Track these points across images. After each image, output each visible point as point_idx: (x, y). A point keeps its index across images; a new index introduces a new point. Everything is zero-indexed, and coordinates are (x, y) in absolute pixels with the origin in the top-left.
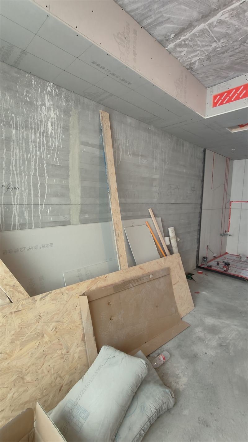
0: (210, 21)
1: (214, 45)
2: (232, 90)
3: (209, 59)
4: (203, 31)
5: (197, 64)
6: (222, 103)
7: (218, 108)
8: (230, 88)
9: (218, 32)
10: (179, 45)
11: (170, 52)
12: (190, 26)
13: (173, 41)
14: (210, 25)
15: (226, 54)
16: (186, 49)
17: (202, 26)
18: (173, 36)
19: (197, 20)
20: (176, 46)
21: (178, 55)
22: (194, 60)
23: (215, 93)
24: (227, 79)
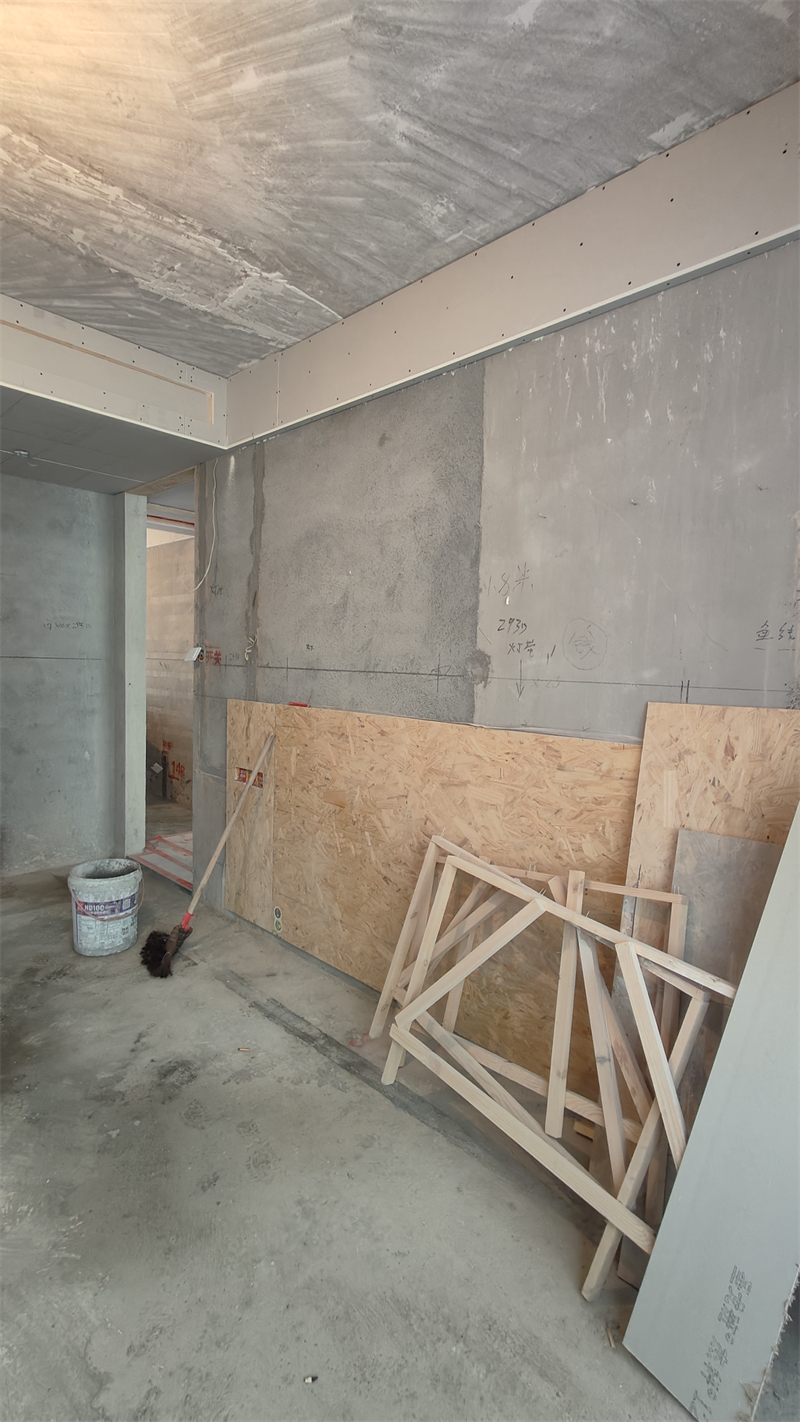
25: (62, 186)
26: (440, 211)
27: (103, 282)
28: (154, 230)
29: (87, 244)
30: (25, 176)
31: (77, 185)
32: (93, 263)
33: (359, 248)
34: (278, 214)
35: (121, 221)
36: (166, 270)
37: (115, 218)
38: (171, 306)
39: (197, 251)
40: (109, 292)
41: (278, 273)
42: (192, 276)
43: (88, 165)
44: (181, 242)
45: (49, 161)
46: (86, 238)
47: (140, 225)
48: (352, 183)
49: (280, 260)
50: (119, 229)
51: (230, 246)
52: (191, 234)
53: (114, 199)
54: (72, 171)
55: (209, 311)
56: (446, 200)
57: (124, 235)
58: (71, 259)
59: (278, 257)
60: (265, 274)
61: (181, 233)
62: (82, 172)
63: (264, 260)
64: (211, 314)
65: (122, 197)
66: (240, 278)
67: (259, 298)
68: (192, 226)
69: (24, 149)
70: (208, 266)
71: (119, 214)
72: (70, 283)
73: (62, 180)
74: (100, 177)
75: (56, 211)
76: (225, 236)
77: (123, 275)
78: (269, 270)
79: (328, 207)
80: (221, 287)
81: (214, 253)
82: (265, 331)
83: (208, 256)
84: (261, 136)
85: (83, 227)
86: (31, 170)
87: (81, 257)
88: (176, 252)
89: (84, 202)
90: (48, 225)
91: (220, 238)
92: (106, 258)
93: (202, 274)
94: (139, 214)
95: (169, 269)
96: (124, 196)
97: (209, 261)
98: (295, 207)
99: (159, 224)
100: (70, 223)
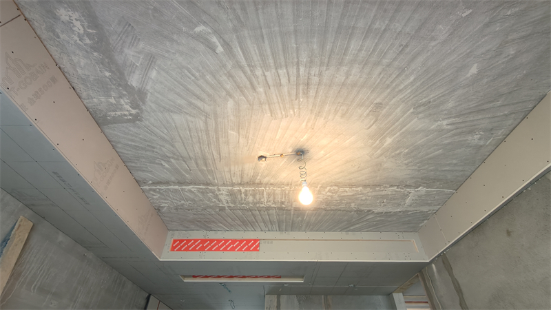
0: (183, 187)
1: (183, 202)
2: (191, 240)
3: (176, 209)
4: (176, 190)
5: (165, 208)
6: (179, 250)
7: (175, 253)
8: (190, 238)
9: (187, 196)
10: (154, 190)
11: (143, 191)
12: (167, 183)
13: (149, 185)
14: (182, 189)
15: (190, 211)
16: (159, 195)
17: (177, 187)
18: (150, 182)
19: (173, 182)
20: (151, 190)
21: (150, 196)
22: (163, 205)
23: (176, 238)
24: (188, 229)
25: (346, 194)
26: (477, 137)
28: (374, 194)
29: (356, 207)
30: (336, 196)
31: (349, 192)
32: (359, 212)
34: (413, 170)
35: (364, 196)
36: (382, 204)
37: (361, 196)
38: (387, 214)
39: (390, 193)
41: (421, 187)
42: (391, 201)
43: (351, 185)
44: (384, 193)
45: (341, 190)
46: (355, 205)
47: (369, 194)
48: (436, 147)
50: (364, 198)
51: (400, 186)
52: (386, 189)
53: (360, 191)
54: (347, 189)
55: (401, 210)
56: (477, 132)
57: (366, 199)
58: (353, 213)
59: (419, 182)
60: (416, 190)
61: (383, 190)
62: (350, 188)
63: (414, 185)
66: (408, 195)
67: (417, 198)
69: (334, 190)
70: (395, 196)
71: (363, 194)
72: (354, 220)
74: (355, 187)
76: (397, 184)
77: (369, 211)
78: (417, 188)
79: (430, 158)
80: (402, 201)
81: (396, 191)
82: (425, 209)
83: (394, 193)
84: (398, 152)
86: (337, 194)
87: (355, 211)
88: (383, 197)
89: (353, 195)
90: (344, 206)
91: (396, 186)
92: (362, 208)
93: (394, 199)
94: (368, 191)
96: (363, 188)
98: (418, 165)
99: (375, 191)
100: (350, 203)
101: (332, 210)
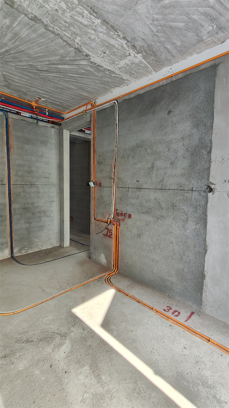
25: (80, 19)
26: (210, 28)
27: (79, 58)
28: (105, 38)
29: (79, 43)
32: (78, 51)
33: (173, 44)
34: (152, 30)
35: (95, 34)
36: (102, 53)
37: (93, 32)
38: (98, 68)
39: (117, 46)
40: (79, 62)
41: (141, 55)
42: (111, 56)
44: (113, 42)
45: (79, 8)
46: (80, 40)
47: (101, 35)
48: (184, 17)
49: (144, 49)
50: (93, 37)
51: (129, 44)
52: (117, 39)
53: (96, 25)
55: (110, 69)
56: (214, 24)
57: (94, 40)
58: (72, 49)
59: (143, 48)
60: (136, 55)
61: (114, 38)
62: (90, 13)
63: (138, 49)
64: (110, 71)
65: (99, 24)
66: (126, 56)
67: (129, 64)
68: (119, 36)
69: (72, 3)
70: (118, 52)
71: (95, 31)
72: (68, 59)
73: (81, 16)
74: (95, 15)
75: (74, 30)
76: (129, 39)
77: (87, 55)
78: (138, 53)
79: (171, 27)
80: (118, 60)
81: (122, 46)
83: (120, 47)
85: (80, 36)
86: (71, 13)
87: (75, 48)
88: (110, 46)
89: (86, 26)
90: (69, 35)
91: (127, 40)
92: (84, 49)
93: (115, 55)
94: (103, 31)
95: (104, 53)
96: (101, 23)
97: (119, 50)
98: (159, 28)
99: (108, 35)
100: (77, 35)
101: (53, 32)
